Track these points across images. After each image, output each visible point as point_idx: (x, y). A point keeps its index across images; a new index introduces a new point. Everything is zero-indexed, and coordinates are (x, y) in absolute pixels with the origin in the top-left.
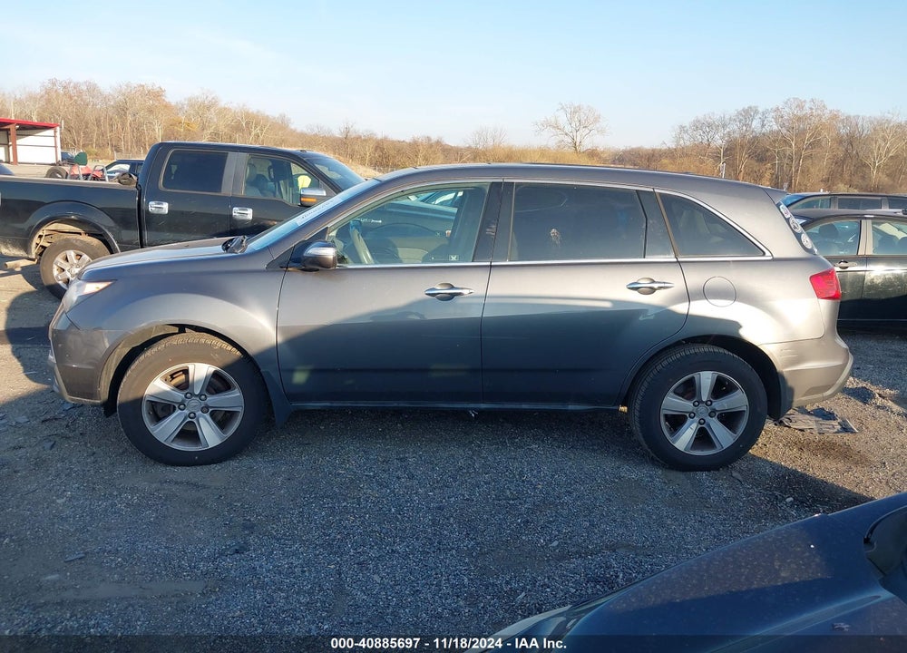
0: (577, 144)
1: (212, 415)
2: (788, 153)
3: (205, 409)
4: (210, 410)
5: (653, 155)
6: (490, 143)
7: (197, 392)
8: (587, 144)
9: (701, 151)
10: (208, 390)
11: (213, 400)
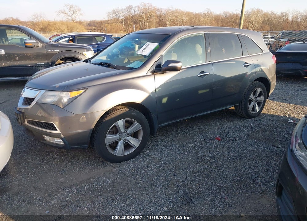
0: (74, 19)
1: (131, 136)
2: (144, 21)
3: (128, 135)
4: (130, 135)
5: (101, 23)
6: (40, 20)
7: (123, 131)
8: (78, 19)
9: (117, 21)
10: (126, 129)
11: (129, 131)
